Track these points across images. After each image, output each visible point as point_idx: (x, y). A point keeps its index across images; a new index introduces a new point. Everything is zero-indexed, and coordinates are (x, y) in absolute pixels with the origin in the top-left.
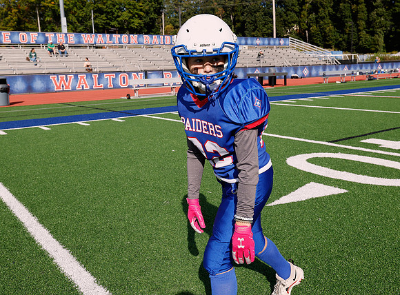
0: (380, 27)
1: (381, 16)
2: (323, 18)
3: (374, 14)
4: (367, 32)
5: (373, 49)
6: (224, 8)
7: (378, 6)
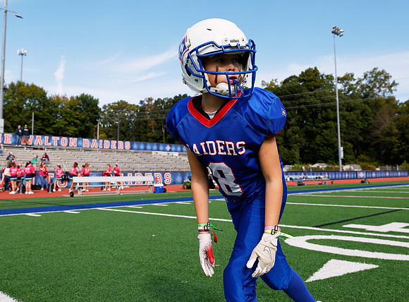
0: (296, 143)
1: (296, 133)
3: (289, 131)
4: (285, 147)
5: (291, 162)
6: (157, 120)
7: (293, 125)
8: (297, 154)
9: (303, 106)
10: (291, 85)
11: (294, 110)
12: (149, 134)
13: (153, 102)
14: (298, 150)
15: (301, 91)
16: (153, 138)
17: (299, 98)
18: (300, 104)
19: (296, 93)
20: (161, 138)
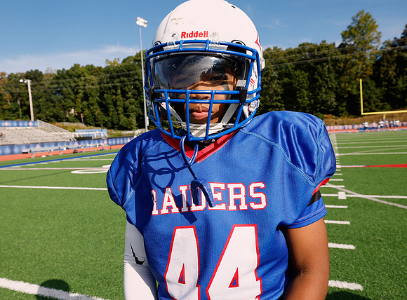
0: (133, 112)
1: (132, 104)
2: (92, 105)
3: (127, 102)
4: (124, 116)
6: (12, 94)
7: (129, 98)
8: (134, 121)
9: (137, 82)
10: (128, 64)
11: (131, 85)
12: (5, 107)
13: (7, 76)
14: (135, 118)
15: (135, 69)
16: (9, 110)
17: (133, 75)
18: (135, 80)
19: (131, 70)
20: (17, 110)
